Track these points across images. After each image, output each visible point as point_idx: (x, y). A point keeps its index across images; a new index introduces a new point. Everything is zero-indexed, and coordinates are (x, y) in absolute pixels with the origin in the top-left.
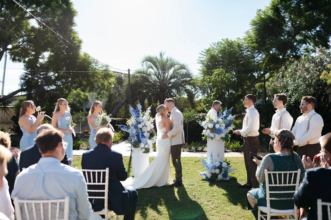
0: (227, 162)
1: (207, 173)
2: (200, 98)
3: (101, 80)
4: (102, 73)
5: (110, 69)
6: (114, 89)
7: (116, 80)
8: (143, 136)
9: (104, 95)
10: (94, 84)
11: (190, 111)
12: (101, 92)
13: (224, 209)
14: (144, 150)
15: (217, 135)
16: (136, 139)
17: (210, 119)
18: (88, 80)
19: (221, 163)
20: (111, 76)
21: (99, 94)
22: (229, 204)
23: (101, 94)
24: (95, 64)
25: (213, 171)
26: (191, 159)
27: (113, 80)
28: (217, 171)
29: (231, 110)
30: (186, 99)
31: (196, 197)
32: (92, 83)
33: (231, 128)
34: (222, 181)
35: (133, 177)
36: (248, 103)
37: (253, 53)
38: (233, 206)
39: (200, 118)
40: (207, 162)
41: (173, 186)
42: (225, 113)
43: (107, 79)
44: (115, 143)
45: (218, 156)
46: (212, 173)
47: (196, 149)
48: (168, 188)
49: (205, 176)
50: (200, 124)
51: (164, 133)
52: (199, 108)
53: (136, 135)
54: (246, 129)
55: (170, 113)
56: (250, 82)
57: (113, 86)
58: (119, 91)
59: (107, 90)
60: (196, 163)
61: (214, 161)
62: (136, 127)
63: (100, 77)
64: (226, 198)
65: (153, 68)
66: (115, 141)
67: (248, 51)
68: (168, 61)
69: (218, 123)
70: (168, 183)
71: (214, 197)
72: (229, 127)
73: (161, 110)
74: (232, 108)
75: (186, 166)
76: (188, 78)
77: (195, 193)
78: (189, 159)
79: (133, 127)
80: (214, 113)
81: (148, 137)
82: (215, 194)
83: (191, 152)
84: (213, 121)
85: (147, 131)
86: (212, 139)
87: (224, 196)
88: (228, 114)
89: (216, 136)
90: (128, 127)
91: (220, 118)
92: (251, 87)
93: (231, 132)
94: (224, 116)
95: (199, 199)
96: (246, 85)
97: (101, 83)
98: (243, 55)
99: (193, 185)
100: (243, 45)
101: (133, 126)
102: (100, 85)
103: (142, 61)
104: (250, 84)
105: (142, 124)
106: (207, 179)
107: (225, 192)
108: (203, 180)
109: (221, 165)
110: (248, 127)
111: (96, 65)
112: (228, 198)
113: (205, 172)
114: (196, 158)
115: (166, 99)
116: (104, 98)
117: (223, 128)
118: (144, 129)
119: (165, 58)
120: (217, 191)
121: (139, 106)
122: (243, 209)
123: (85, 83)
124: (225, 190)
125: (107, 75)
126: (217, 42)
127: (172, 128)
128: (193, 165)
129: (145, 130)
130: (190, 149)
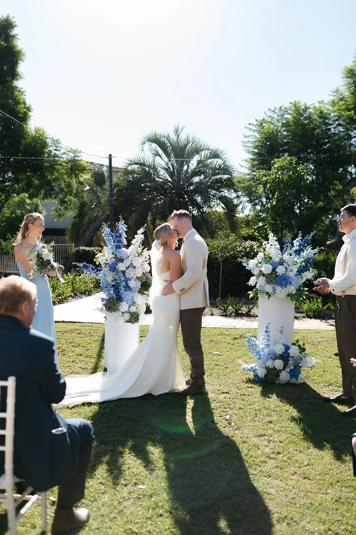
0: (299, 346)
1: (257, 368)
2: (247, 212)
3: (65, 177)
4: (67, 163)
5: (81, 156)
6: (89, 193)
7: (92, 177)
8: (128, 288)
9: (70, 204)
10: (54, 184)
11: (227, 236)
12: (66, 199)
13: (293, 459)
14: (127, 316)
15: (278, 289)
16: (112, 292)
17: (264, 255)
18: (42, 177)
19: (287, 348)
20: (83, 169)
21: (63, 202)
22: (306, 444)
23: (67, 202)
24: (54, 148)
25: (270, 364)
26: (225, 332)
27: (86, 177)
28: (279, 364)
29: (309, 237)
30: (221, 214)
31: (233, 424)
32: (49, 183)
33: (309, 275)
34: (288, 384)
35: (105, 370)
36: (347, 224)
37: (348, 129)
38: (314, 451)
39: (246, 250)
40: (257, 343)
41: (184, 394)
42: (298, 243)
43: (77, 176)
44: (85, 294)
45: (281, 332)
46: (267, 368)
47: (237, 311)
48: (175, 400)
49: (253, 373)
50: (244, 264)
51: (166, 284)
52: (244, 232)
53: (113, 285)
54: (342, 279)
55: (181, 241)
56: (341, 184)
57: (88, 188)
58: (98, 198)
59: (76, 195)
60: (236, 341)
61: (271, 343)
62: (113, 268)
63: (64, 171)
64: (296, 429)
65: (162, 156)
66: (85, 291)
67: (339, 125)
68: (188, 144)
69: (281, 263)
70: (175, 387)
71: (272, 425)
72: (305, 273)
73: (163, 235)
74: (312, 234)
75: (214, 348)
76: (225, 176)
77: (230, 412)
78: (223, 332)
79: (108, 269)
80: (274, 243)
81: (138, 289)
82: (274, 418)
83: (226, 316)
84: (271, 258)
85: (135, 277)
86: (270, 296)
87: (293, 424)
88: (304, 246)
89: (278, 291)
90: (98, 267)
91: (286, 253)
92: (344, 194)
93: (309, 284)
94: (294, 249)
95: (239, 428)
96: (334, 189)
97: (65, 182)
98: (329, 133)
99: (226, 393)
100: (330, 114)
101: (107, 266)
102: (63, 185)
103: (140, 142)
104: (341, 187)
105: (127, 263)
106: (256, 380)
107: (295, 413)
108: (249, 381)
109: (286, 352)
110: (345, 275)
111: (56, 150)
112: (302, 430)
113: (253, 365)
114: (236, 329)
115: (175, 212)
116: (71, 209)
117: (292, 274)
118: (130, 273)
119: (183, 137)
120: (278, 409)
121: (122, 227)
122: (338, 460)
123: (36, 182)
124: (295, 407)
125: (75, 168)
126: (279, 107)
127: (182, 273)
128: (230, 346)
129: (131, 276)
130: (225, 311)
